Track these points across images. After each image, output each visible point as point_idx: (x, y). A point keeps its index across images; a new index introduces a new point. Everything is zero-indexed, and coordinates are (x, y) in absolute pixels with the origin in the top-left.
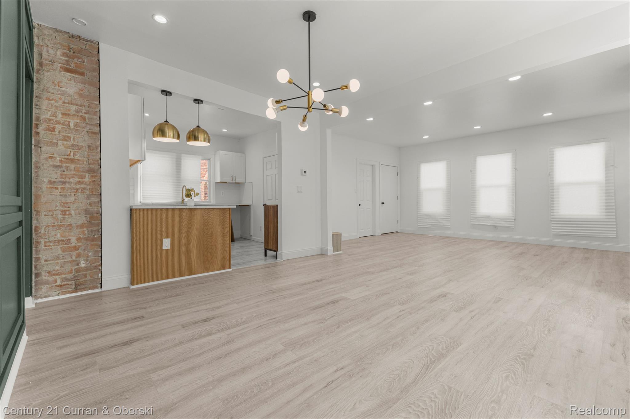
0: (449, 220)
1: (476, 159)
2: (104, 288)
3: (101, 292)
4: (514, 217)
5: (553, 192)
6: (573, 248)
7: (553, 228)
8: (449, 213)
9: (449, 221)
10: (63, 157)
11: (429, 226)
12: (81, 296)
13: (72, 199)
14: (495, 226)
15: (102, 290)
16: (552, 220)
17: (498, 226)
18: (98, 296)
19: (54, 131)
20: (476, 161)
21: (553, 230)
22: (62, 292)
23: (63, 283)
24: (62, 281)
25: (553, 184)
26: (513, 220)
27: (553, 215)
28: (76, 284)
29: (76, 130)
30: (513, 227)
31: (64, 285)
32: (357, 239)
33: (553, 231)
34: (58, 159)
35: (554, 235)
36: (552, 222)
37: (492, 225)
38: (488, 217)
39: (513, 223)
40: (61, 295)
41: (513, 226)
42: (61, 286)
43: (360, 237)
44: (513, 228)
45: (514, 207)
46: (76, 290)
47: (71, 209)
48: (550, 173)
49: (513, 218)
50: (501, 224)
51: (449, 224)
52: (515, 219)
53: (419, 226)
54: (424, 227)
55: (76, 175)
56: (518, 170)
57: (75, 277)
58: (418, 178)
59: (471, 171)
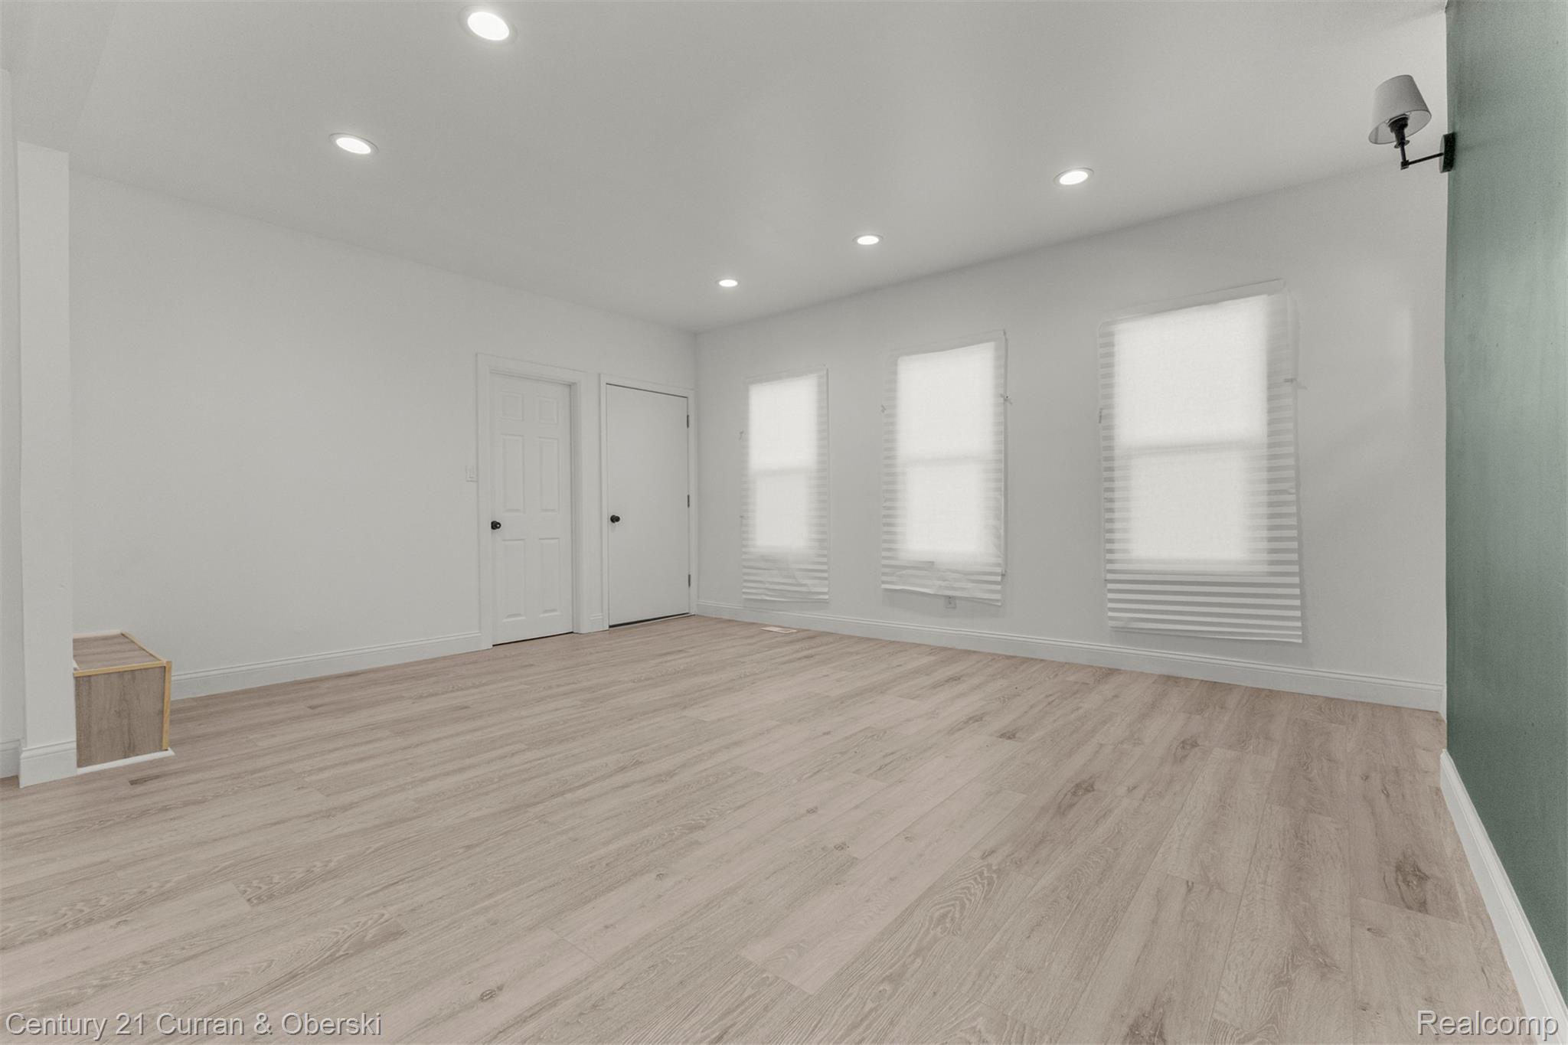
0: (825, 575)
1: (896, 365)
4: (998, 565)
5: (1111, 480)
6: (1169, 678)
7: (1110, 605)
8: (825, 552)
9: (825, 579)
11: (771, 596)
14: (950, 597)
16: (1110, 576)
17: (961, 598)
20: (895, 373)
21: (1110, 614)
25: (1110, 448)
26: (999, 578)
27: (1111, 561)
30: (998, 601)
32: (479, 651)
33: (1112, 618)
35: (1117, 630)
36: (1110, 586)
37: (940, 593)
38: (928, 567)
39: (999, 587)
41: (998, 596)
43: (494, 646)
44: (1000, 604)
45: (1002, 532)
48: (1104, 412)
49: (999, 570)
50: (963, 589)
51: (826, 590)
52: (1003, 575)
53: (745, 596)
54: (759, 597)
56: (1011, 403)
58: (742, 433)
59: (884, 409)
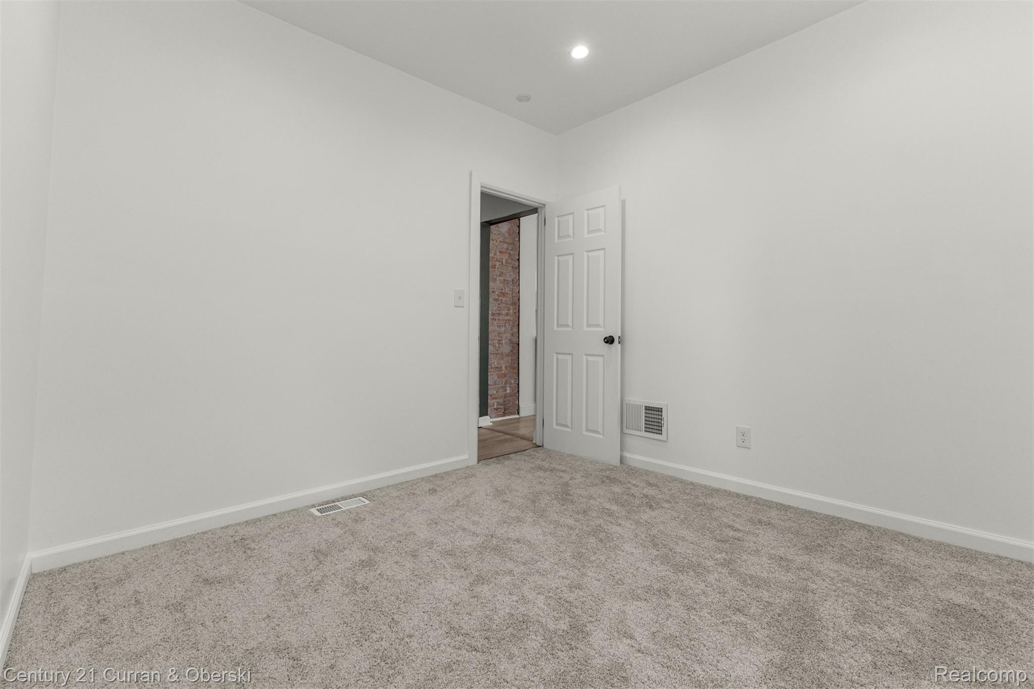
2: (521, 416)
3: (518, 418)
10: (499, 291)
12: (511, 419)
13: (503, 329)
15: (520, 415)
18: (518, 421)
19: (495, 268)
22: (498, 415)
23: (498, 407)
24: (497, 405)
28: (504, 409)
29: (507, 266)
31: (499, 408)
34: (496, 293)
40: (497, 417)
42: (496, 409)
46: (504, 414)
47: (503, 338)
55: (505, 307)
57: (504, 402)
